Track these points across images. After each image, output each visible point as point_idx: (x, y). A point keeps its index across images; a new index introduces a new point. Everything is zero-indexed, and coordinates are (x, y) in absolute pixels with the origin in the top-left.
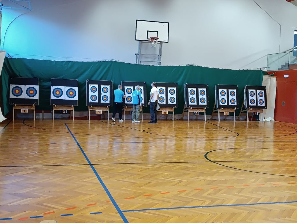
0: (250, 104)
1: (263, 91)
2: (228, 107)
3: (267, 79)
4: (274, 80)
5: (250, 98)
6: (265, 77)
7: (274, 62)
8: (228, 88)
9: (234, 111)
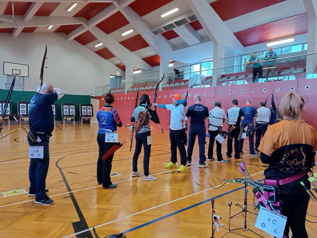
0: (83, 114)
1: (91, 107)
2: (69, 116)
3: (94, 100)
4: (98, 101)
5: (83, 111)
6: (92, 100)
7: (99, 91)
8: (69, 105)
9: (73, 118)
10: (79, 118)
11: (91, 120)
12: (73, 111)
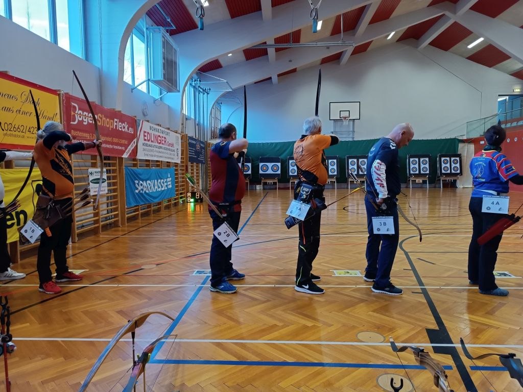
0: (443, 172)
1: (458, 159)
2: (419, 175)
3: (463, 147)
4: (472, 146)
5: (443, 166)
6: (461, 145)
7: (474, 129)
9: (426, 179)
10: (437, 179)
11: (458, 181)
12: (425, 166)
